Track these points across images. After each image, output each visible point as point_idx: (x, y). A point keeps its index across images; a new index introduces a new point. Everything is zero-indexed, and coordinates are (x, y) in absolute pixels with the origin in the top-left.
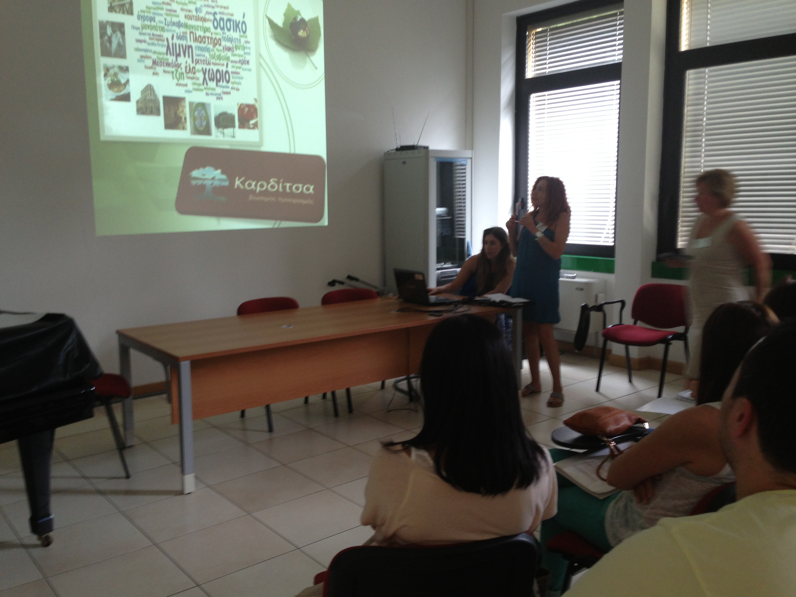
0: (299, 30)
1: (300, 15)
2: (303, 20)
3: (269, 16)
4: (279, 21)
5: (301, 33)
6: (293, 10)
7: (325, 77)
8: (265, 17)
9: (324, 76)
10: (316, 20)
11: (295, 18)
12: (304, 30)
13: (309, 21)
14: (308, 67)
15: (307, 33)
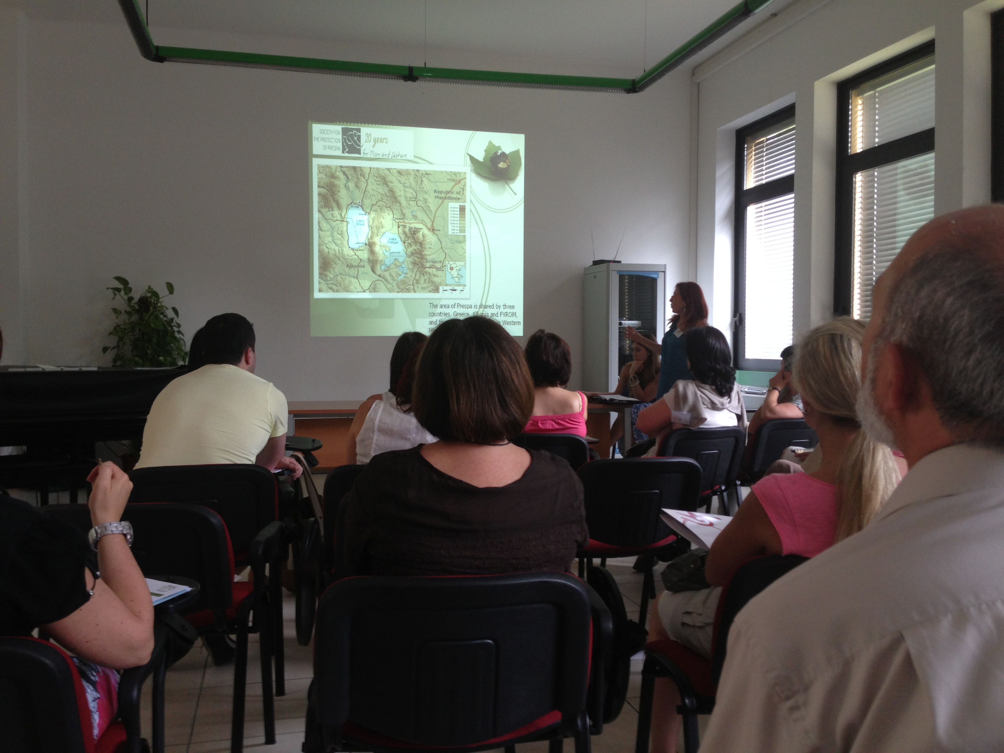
0: (499, 163)
1: (501, 150)
2: (503, 154)
3: (470, 154)
4: (480, 156)
5: (502, 165)
6: (494, 146)
7: (525, 201)
8: (466, 154)
9: (523, 200)
10: (517, 152)
11: (496, 153)
12: (505, 162)
13: (508, 154)
14: (507, 193)
15: (507, 164)
